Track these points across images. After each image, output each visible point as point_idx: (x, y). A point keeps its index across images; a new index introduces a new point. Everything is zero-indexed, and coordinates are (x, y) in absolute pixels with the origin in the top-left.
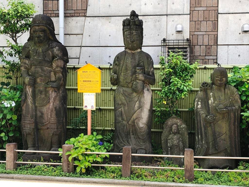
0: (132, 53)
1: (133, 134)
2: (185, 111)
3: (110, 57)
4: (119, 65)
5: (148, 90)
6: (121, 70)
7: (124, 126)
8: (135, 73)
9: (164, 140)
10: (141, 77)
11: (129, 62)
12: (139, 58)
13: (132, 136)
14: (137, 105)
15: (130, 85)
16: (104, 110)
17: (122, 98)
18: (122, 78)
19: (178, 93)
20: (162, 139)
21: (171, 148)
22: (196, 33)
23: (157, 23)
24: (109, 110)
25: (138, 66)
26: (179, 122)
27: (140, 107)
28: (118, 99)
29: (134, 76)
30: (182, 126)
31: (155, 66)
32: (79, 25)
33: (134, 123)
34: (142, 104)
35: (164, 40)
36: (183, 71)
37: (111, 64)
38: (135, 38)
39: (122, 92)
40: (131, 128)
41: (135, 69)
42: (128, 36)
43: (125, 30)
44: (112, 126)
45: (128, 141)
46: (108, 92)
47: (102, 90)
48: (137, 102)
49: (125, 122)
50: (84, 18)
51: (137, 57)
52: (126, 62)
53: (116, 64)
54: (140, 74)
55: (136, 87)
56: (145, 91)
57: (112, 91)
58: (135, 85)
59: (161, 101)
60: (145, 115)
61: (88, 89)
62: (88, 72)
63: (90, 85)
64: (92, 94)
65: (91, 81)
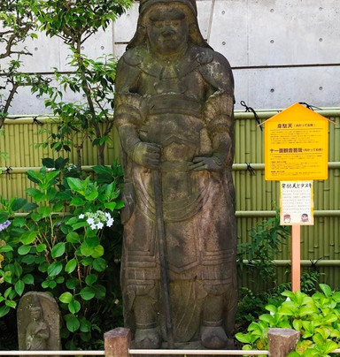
61: (292, 171)
62: (293, 126)
63: (299, 161)
64: (305, 183)
65: (300, 150)
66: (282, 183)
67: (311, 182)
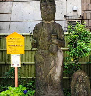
0: (48, 23)
1: (50, 85)
2: (83, 64)
3: (30, 28)
4: (38, 33)
5: (60, 51)
6: (40, 36)
7: (43, 79)
8: (50, 38)
9: (72, 87)
10: (55, 41)
11: (45, 30)
12: (53, 27)
13: (49, 87)
14: (53, 63)
15: (47, 48)
16: (27, 64)
17: (40, 58)
18: (40, 43)
19: (83, 53)
20: (71, 87)
21: (78, 94)
22: (85, 12)
23: (61, 5)
24: (30, 64)
25: (52, 34)
26: (83, 74)
27: (55, 65)
28: (37, 59)
29: (50, 41)
30: (85, 77)
31: (65, 33)
32: (8, 7)
33: (51, 77)
34: (56, 62)
35: (65, 16)
36: (85, 36)
37: (31, 33)
38: (50, 11)
39: (41, 54)
40: (48, 80)
41: (51, 35)
42: (45, 10)
43: (42, 5)
44: (32, 76)
45: (46, 91)
46: (29, 52)
47: (25, 51)
48: (53, 61)
49: (43, 76)
50: (12, 2)
51: (52, 26)
52: (44, 31)
53: (36, 32)
54: (54, 39)
55: (52, 50)
56: (58, 52)
57: (32, 52)
58: (51, 48)
59: (69, 59)
60: (59, 71)
61: (14, 51)
62: (14, 38)
63: (16, 49)
64: (18, 55)
65: (16, 45)
66: (11, 55)
67: (20, 55)
